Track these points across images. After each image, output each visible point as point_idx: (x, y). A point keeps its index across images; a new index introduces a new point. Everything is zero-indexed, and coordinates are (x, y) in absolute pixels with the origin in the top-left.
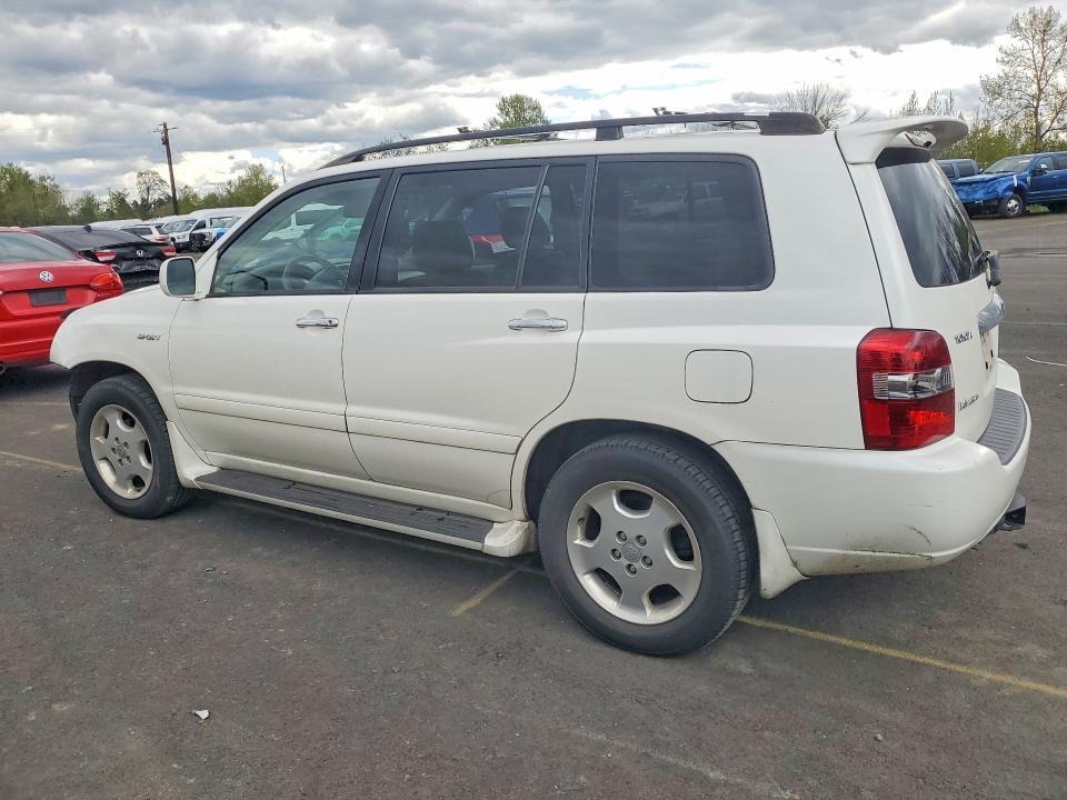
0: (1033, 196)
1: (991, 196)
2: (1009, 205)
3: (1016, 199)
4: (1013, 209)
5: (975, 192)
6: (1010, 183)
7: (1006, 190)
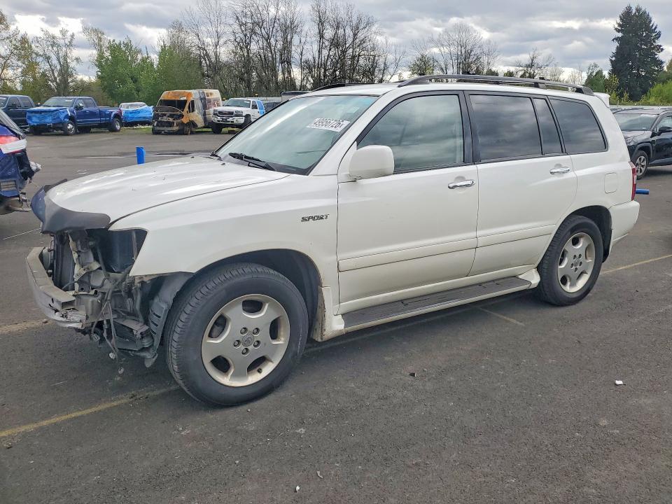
0: (80, 122)
1: (57, 121)
2: (69, 127)
3: (72, 124)
4: (71, 130)
5: (45, 118)
6: (66, 114)
7: (65, 118)
